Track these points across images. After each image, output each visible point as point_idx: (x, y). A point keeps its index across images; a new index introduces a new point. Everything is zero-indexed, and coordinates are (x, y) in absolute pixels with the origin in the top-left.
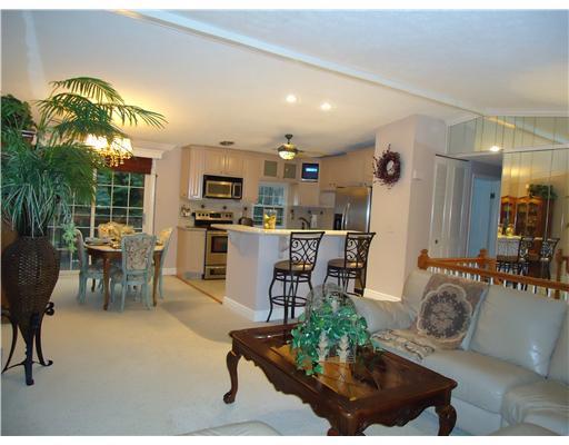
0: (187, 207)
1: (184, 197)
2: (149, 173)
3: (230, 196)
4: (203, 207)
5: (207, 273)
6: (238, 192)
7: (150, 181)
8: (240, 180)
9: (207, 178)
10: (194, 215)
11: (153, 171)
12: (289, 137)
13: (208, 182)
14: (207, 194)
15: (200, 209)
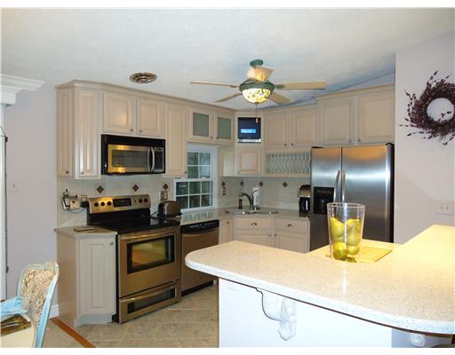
0: (73, 193)
1: (65, 174)
3: (149, 170)
4: (100, 189)
5: (123, 310)
8: (160, 143)
9: (108, 140)
10: (85, 205)
12: (256, 64)
13: (111, 147)
14: (109, 169)
15: (97, 194)
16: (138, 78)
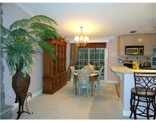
0: (120, 59)
1: (118, 55)
2: (106, 48)
3: (138, 54)
6: (142, 52)
7: (106, 50)
8: (142, 47)
9: (126, 47)
10: (123, 62)
11: (107, 47)
13: (127, 49)
14: (127, 53)
15: (126, 59)
16: (132, 32)
